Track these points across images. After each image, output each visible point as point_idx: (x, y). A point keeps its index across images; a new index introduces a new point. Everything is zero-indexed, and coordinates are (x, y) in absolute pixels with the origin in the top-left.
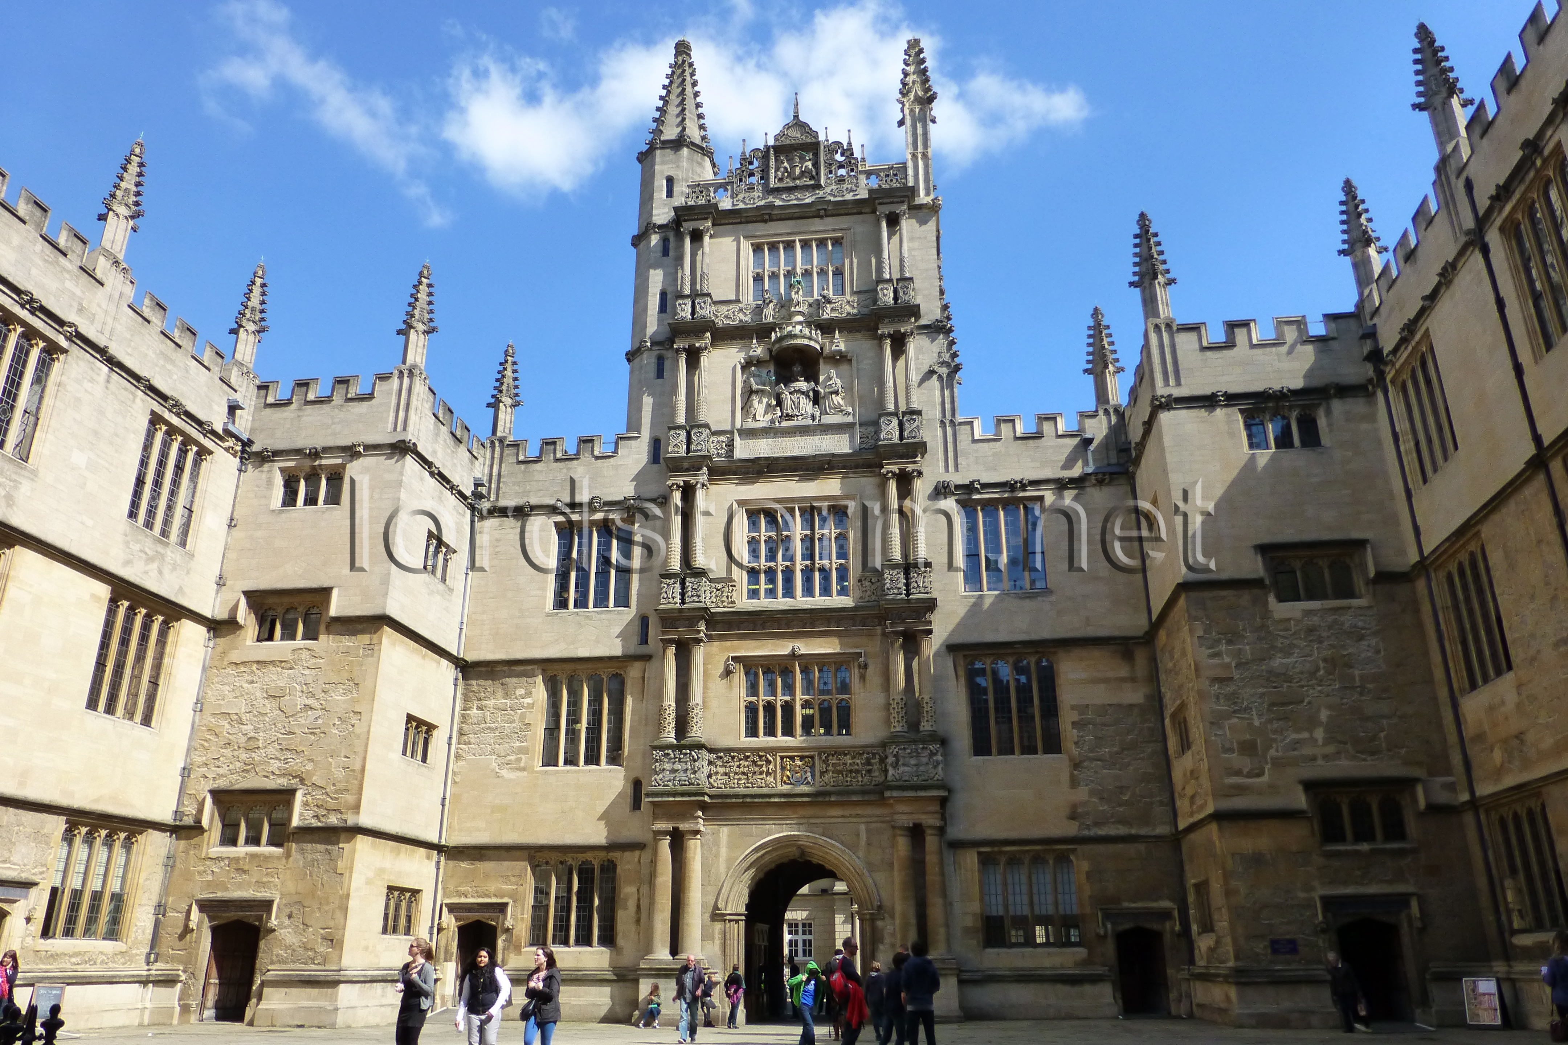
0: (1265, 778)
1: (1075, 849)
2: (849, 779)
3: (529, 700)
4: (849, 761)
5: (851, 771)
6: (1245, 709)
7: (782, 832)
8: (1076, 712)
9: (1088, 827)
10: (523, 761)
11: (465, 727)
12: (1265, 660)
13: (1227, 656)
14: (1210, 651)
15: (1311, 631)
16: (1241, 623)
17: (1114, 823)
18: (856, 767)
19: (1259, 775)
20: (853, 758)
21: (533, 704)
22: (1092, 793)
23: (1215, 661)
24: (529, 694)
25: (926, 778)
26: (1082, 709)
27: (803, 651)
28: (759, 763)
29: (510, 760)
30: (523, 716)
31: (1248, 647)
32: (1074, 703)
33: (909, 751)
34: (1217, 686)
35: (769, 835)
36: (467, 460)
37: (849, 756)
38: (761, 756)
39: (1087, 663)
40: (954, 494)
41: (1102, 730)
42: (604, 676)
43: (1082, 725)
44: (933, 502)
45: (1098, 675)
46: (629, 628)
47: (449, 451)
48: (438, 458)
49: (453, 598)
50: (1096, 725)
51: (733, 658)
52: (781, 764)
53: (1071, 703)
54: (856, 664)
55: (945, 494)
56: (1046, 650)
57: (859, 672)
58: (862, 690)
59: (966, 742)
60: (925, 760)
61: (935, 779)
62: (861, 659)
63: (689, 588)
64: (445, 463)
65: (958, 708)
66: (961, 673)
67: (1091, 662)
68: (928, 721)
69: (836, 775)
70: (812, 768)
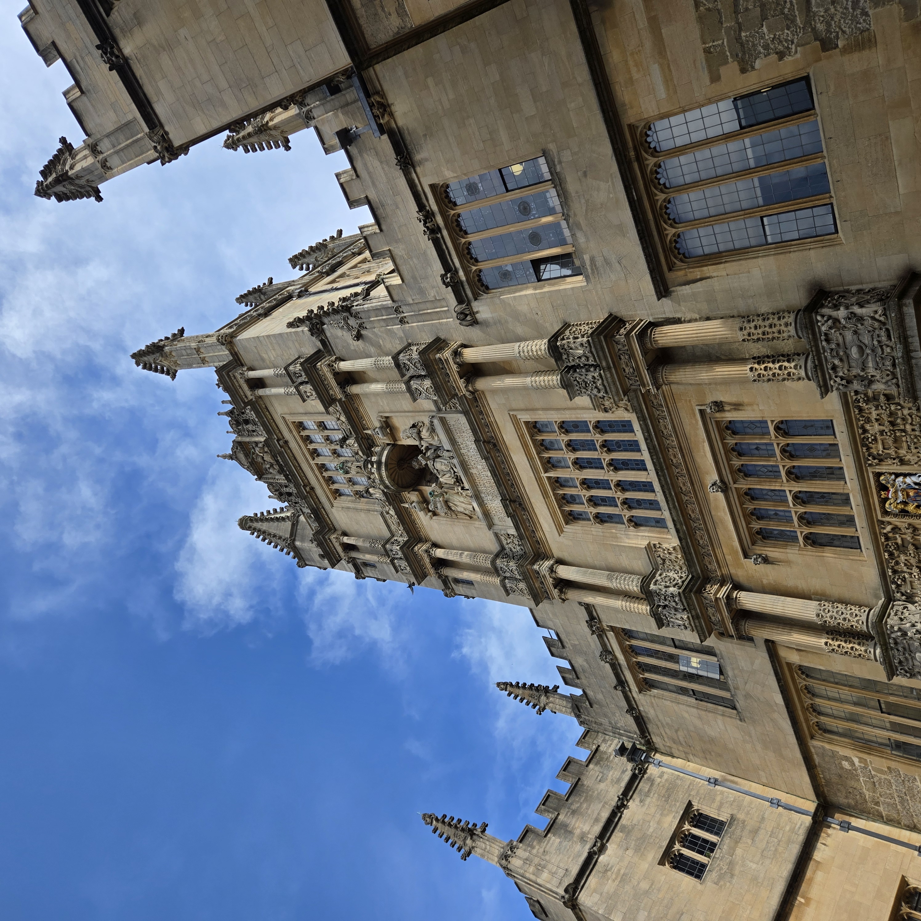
3: (856, 760)
21: (860, 758)
24: (847, 759)
27: (715, 477)
30: (881, 771)
36: (597, 768)
37: (868, 427)
38: (887, 538)
39: (634, 70)
40: (469, 304)
41: (747, 9)
42: (805, 683)
43: (744, 53)
44: (487, 326)
45: (648, 45)
46: (737, 653)
47: (585, 806)
48: (589, 833)
49: (741, 816)
50: (739, 24)
51: (746, 556)
52: (896, 515)
53: (708, 82)
54: (718, 415)
55: (473, 314)
56: (630, 144)
57: (729, 411)
58: (755, 407)
59: (812, 252)
60: (849, 336)
61: (882, 319)
62: (708, 410)
63: (667, 603)
64: (594, 816)
65: (756, 272)
66: (697, 273)
67: (631, 63)
68: (779, 332)
69: (905, 444)
70: (897, 475)
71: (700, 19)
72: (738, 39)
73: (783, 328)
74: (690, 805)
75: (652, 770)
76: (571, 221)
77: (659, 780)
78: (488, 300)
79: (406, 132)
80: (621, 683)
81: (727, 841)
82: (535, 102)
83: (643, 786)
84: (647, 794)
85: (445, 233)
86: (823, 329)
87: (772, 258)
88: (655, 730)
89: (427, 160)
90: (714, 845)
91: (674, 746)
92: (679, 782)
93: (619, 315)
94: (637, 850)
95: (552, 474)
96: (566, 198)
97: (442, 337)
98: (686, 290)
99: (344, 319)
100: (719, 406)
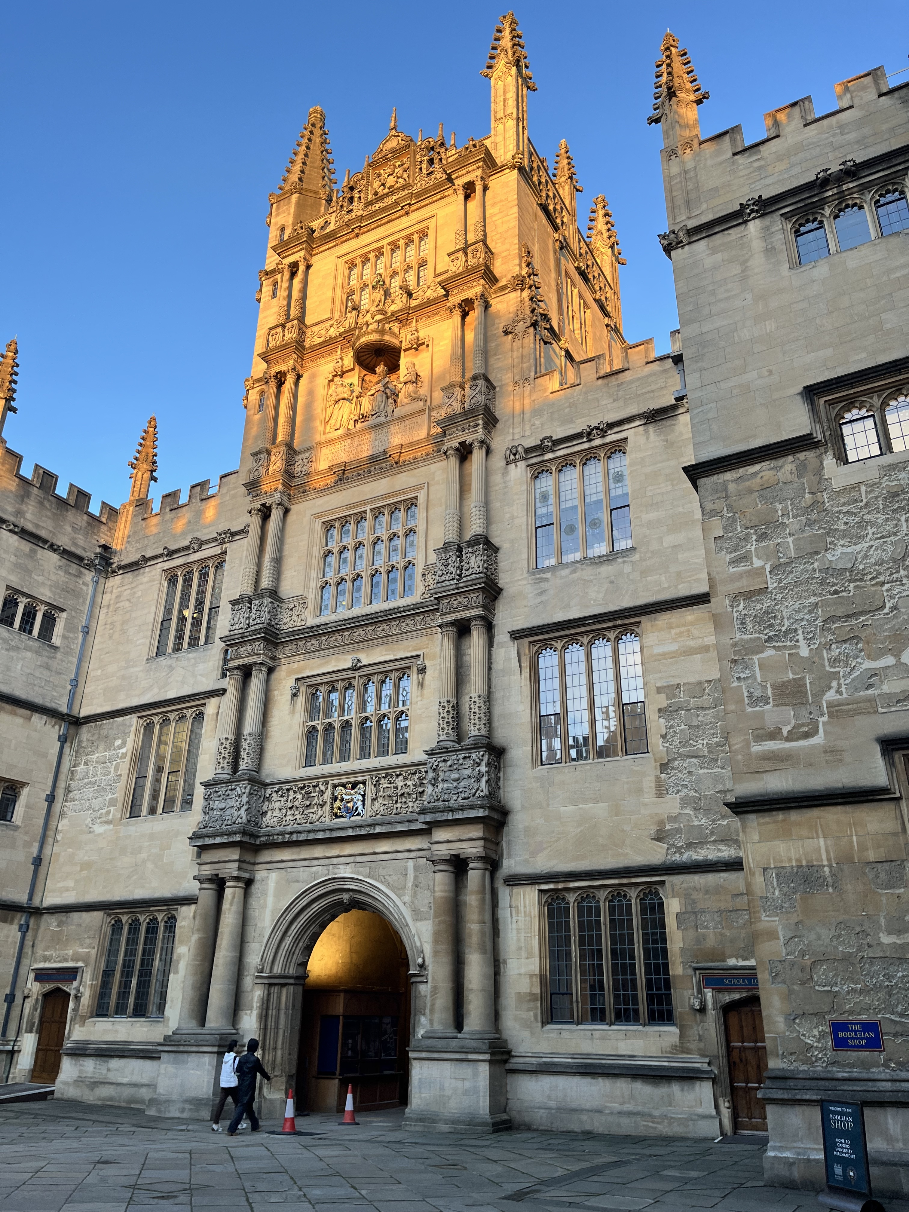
0: (818, 739)
1: (663, 883)
2: (399, 805)
3: (124, 750)
4: (400, 784)
5: (402, 795)
6: (786, 633)
7: (328, 874)
8: (663, 696)
9: (679, 850)
10: (111, 815)
11: (73, 784)
12: (817, 553)
13: (759, 558)
14: (733, 555)
15: (897, 494)
16: (779, 507)
17: (714, 842)
18: (407, 790)
19: (807, 735)
20: (405, 779)
21: (126, 753)
22: (685, 802)
23: (741, 568)
24: (124, 743)
25: (467, 795)
26: (672, 690)
27: (365, 662)
28: (312, 795)
29: (101, 814)
30: (117, 768)
31: (790, 540)
32: (661, 684)
33: (449, 763)
34: (741, 607)
35: (315, 880)
36: (84, 524)
37: (401, 778)
38: (314, 786)
39: (677, 630)
40: (525, 459)
41: (698, 716)
42: (188, 716)
43: (671, 712)
44: (503, 474)
45: (692, 643)
46: (211, 664)
47: (49, 514)
48: (25, 519)
49: (59, 655)
50: (690, 710)
51: (298, 680)
52: (333, 793)
53: (657, 685)
54: (415, 669)
55: (515, 461)
56: (627, 621)
57: (418, 677)
58: (419, 698)
59: (529, 748)
60: (467, 772)
61: (477, 795)
62: (419, 663)
63: (254, 611)
64: (40, 524)
65: (521, 707)
66: (525, 664)
67: (683, 629)
68: (474, 724)
69: (386, 802)
70: (363, 796)
71: (700, 683)
72: (681, 708)
73: (477, 727)
74: (62, 610)
75: (89, 576)
76: (578, 565)
77: (81, 582)
78: (525, 479)
79: (673, 422)
80: (171, 554)
81: (36, 644)
82: (673, 547)
83: (74, 568)
84: (67, 572)
85: (586, 446)
86: (474, 756)
87: (529, 720)
88: (126, 580)
89: (648, 439)
90: (30, 632)
91: (114, 596)
92: (81, 600)
93: (501, 596)
94: (16, 565)
95: (369, 515)
96: (597, 563)
97: (498, 425)
98: (514, 654)
99: (524, 319)
100: (422, 670)
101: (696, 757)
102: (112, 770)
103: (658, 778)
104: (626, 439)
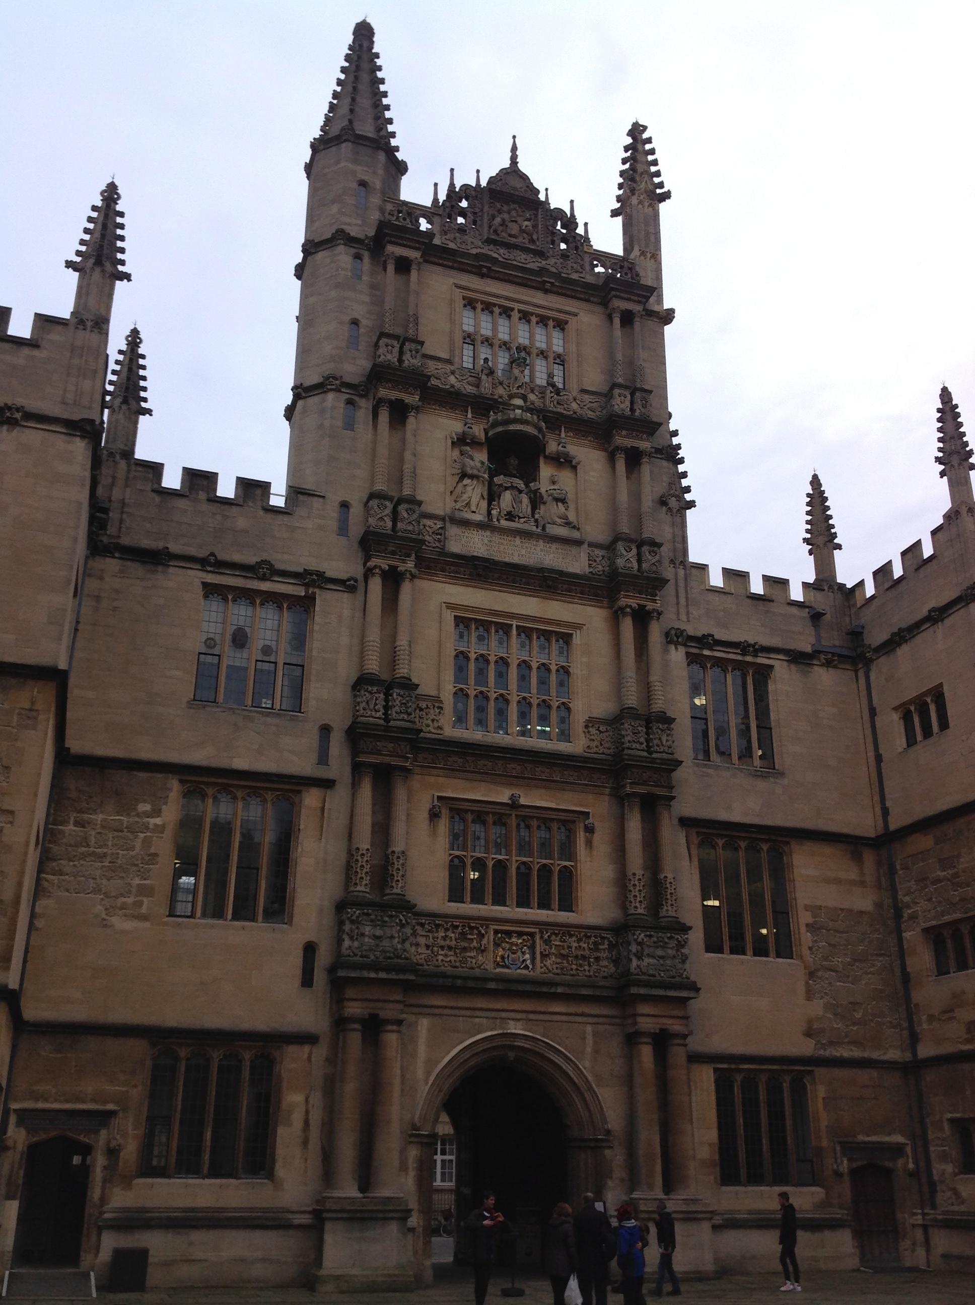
1: (811, 1071)
2: (574, 967)
8: (810, 913)
17: (848, 1043)
18: (582, 953)
21: (164, 827)
25: (674, 974)
26: (815, 910)
27: (523, 801)
28: (469, 935)
32: (807, 902)
37: (574, 939)
38: (472, 928)
39: (818, 859)
40: (685, 645)
42: (268, 799)
43: (816, 928)
44: (664, 650)
45: (830, 874)
46: (306, 741)
50: (829, 930)
51: (439, 798)
52: (494, 940)
53: (805, 902)
54: (583, 825)
55: (676, 644)
56: (779, 838)
57: (585, 836)
58: (589, 859)
62: (587, 820)
63: (397, 702)
66: (695, 853)
67: (823, 859)
69: (559, 960)
70: (532, 949)
71: (836, 909)
72: (823, 927)
78: (683, 664)
80: (219, 565)
82: (812, 783)
86: (678, 937)
89: (791, 675)
98: (683, 840)
100: (590, 830)
101: (833, 971)
102: (138, 843)
103: (807, 983)
104: (771, 667)
